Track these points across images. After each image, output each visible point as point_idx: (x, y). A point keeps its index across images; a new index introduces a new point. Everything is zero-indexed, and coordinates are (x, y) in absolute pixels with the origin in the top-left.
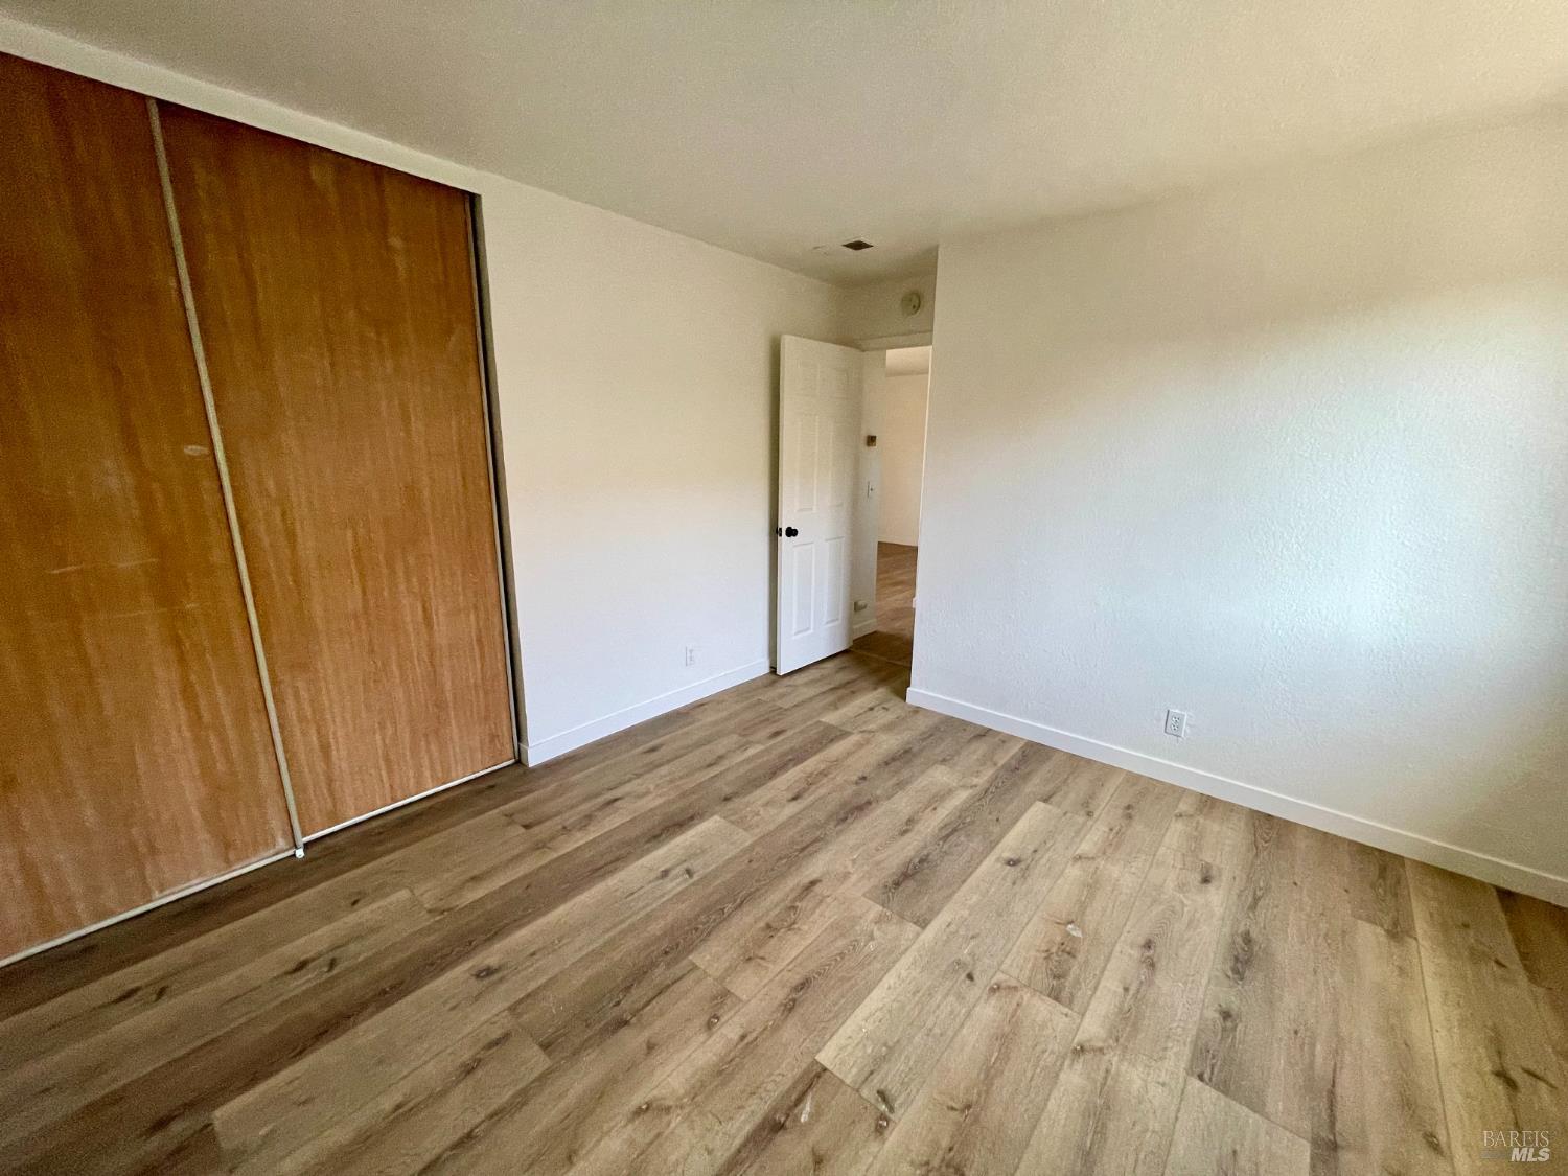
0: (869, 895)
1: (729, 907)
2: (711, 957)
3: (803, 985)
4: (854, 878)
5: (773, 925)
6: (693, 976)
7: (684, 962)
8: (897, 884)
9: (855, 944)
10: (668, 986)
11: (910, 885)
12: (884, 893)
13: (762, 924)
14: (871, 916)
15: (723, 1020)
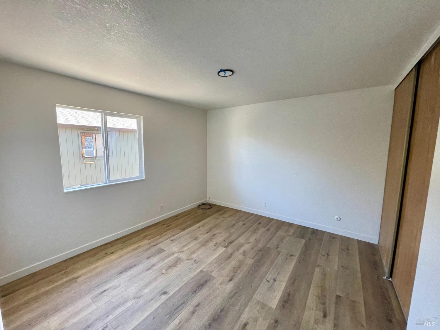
0: (214, 278)
1: (251, 272)
2: (250, 261)
3: (229, 258)
4: (218, 283)
5: (238, 268)
6: (252, 257)
7: (255, 259)
8: (206, 282)
9: (219, 265)
10: (255, 256)
11: (201, 282)
12: (210, 279)
13: (241, 268)
14: (214, 272)
15: (243, 252)
